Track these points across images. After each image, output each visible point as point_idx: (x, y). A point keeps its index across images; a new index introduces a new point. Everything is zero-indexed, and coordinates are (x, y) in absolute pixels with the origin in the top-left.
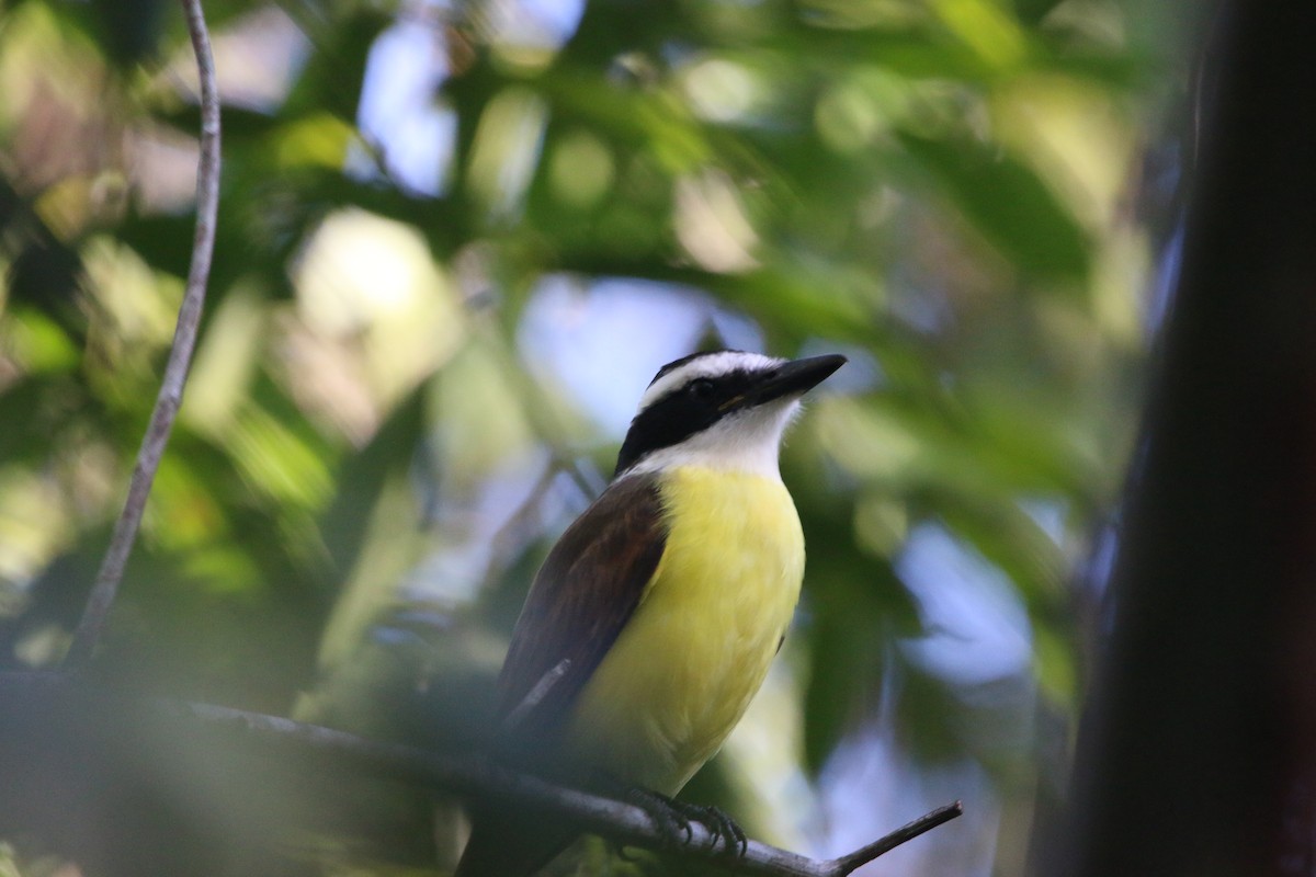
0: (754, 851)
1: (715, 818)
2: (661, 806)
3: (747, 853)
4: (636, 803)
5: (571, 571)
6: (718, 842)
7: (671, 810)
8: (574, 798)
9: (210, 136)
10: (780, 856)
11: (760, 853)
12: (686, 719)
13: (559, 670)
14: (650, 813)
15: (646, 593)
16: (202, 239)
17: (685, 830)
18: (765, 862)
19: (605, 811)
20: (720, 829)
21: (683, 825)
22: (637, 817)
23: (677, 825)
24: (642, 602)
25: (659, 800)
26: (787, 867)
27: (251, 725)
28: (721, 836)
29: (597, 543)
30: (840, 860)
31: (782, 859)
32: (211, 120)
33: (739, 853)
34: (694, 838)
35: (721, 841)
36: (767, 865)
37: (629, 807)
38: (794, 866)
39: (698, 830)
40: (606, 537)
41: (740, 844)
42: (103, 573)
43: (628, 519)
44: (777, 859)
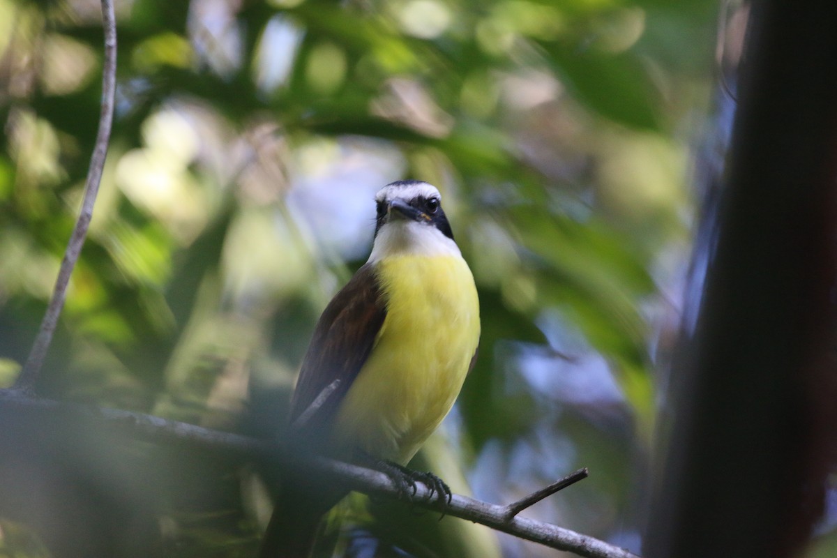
0: (456, 501)
1: (431, 479)
2: (397, 472)
3: (452, 502)
4: (381, 470)
5: (331, 328)
6: (434, 495)
7: (404, 475)
8: (343, 467)
9: (110, 47)
10: (472, 504)
11: (460, 502)
12: (407, 419)
13: (333, 386)
14: (391, 476)
15: (377, 341)
16: (105, 113)
17: (412, 487)
18: (463, 507)
19: (362, 475)
20: (435, 486)
21: (412, 484)
22: (383, 479)
23: (407, 484)
24: (375, 346)
25: (396, 468)
26: (477, 510)
27: (138, 422)
28: (435, 491)
29: (346, 309)
30: (511, 505)
31: (474, 506)
32: (110, 38)
33: (447, 502)
34: (417, 492)
35: (435, 494)
36: (465, 509)
37: (377, 473)
38: (481, 510)
39: (421, 487)
40: (352, 306)
41: (448, 496)
42: (43, 325)
43: (365, 294)
44: (471, 505)
